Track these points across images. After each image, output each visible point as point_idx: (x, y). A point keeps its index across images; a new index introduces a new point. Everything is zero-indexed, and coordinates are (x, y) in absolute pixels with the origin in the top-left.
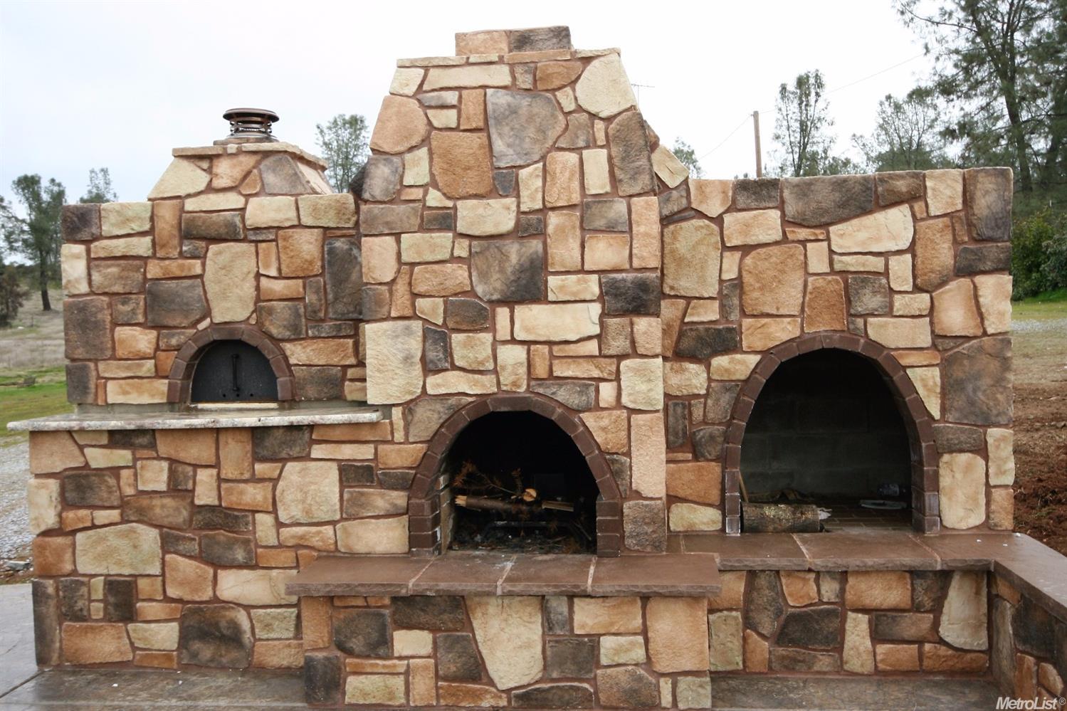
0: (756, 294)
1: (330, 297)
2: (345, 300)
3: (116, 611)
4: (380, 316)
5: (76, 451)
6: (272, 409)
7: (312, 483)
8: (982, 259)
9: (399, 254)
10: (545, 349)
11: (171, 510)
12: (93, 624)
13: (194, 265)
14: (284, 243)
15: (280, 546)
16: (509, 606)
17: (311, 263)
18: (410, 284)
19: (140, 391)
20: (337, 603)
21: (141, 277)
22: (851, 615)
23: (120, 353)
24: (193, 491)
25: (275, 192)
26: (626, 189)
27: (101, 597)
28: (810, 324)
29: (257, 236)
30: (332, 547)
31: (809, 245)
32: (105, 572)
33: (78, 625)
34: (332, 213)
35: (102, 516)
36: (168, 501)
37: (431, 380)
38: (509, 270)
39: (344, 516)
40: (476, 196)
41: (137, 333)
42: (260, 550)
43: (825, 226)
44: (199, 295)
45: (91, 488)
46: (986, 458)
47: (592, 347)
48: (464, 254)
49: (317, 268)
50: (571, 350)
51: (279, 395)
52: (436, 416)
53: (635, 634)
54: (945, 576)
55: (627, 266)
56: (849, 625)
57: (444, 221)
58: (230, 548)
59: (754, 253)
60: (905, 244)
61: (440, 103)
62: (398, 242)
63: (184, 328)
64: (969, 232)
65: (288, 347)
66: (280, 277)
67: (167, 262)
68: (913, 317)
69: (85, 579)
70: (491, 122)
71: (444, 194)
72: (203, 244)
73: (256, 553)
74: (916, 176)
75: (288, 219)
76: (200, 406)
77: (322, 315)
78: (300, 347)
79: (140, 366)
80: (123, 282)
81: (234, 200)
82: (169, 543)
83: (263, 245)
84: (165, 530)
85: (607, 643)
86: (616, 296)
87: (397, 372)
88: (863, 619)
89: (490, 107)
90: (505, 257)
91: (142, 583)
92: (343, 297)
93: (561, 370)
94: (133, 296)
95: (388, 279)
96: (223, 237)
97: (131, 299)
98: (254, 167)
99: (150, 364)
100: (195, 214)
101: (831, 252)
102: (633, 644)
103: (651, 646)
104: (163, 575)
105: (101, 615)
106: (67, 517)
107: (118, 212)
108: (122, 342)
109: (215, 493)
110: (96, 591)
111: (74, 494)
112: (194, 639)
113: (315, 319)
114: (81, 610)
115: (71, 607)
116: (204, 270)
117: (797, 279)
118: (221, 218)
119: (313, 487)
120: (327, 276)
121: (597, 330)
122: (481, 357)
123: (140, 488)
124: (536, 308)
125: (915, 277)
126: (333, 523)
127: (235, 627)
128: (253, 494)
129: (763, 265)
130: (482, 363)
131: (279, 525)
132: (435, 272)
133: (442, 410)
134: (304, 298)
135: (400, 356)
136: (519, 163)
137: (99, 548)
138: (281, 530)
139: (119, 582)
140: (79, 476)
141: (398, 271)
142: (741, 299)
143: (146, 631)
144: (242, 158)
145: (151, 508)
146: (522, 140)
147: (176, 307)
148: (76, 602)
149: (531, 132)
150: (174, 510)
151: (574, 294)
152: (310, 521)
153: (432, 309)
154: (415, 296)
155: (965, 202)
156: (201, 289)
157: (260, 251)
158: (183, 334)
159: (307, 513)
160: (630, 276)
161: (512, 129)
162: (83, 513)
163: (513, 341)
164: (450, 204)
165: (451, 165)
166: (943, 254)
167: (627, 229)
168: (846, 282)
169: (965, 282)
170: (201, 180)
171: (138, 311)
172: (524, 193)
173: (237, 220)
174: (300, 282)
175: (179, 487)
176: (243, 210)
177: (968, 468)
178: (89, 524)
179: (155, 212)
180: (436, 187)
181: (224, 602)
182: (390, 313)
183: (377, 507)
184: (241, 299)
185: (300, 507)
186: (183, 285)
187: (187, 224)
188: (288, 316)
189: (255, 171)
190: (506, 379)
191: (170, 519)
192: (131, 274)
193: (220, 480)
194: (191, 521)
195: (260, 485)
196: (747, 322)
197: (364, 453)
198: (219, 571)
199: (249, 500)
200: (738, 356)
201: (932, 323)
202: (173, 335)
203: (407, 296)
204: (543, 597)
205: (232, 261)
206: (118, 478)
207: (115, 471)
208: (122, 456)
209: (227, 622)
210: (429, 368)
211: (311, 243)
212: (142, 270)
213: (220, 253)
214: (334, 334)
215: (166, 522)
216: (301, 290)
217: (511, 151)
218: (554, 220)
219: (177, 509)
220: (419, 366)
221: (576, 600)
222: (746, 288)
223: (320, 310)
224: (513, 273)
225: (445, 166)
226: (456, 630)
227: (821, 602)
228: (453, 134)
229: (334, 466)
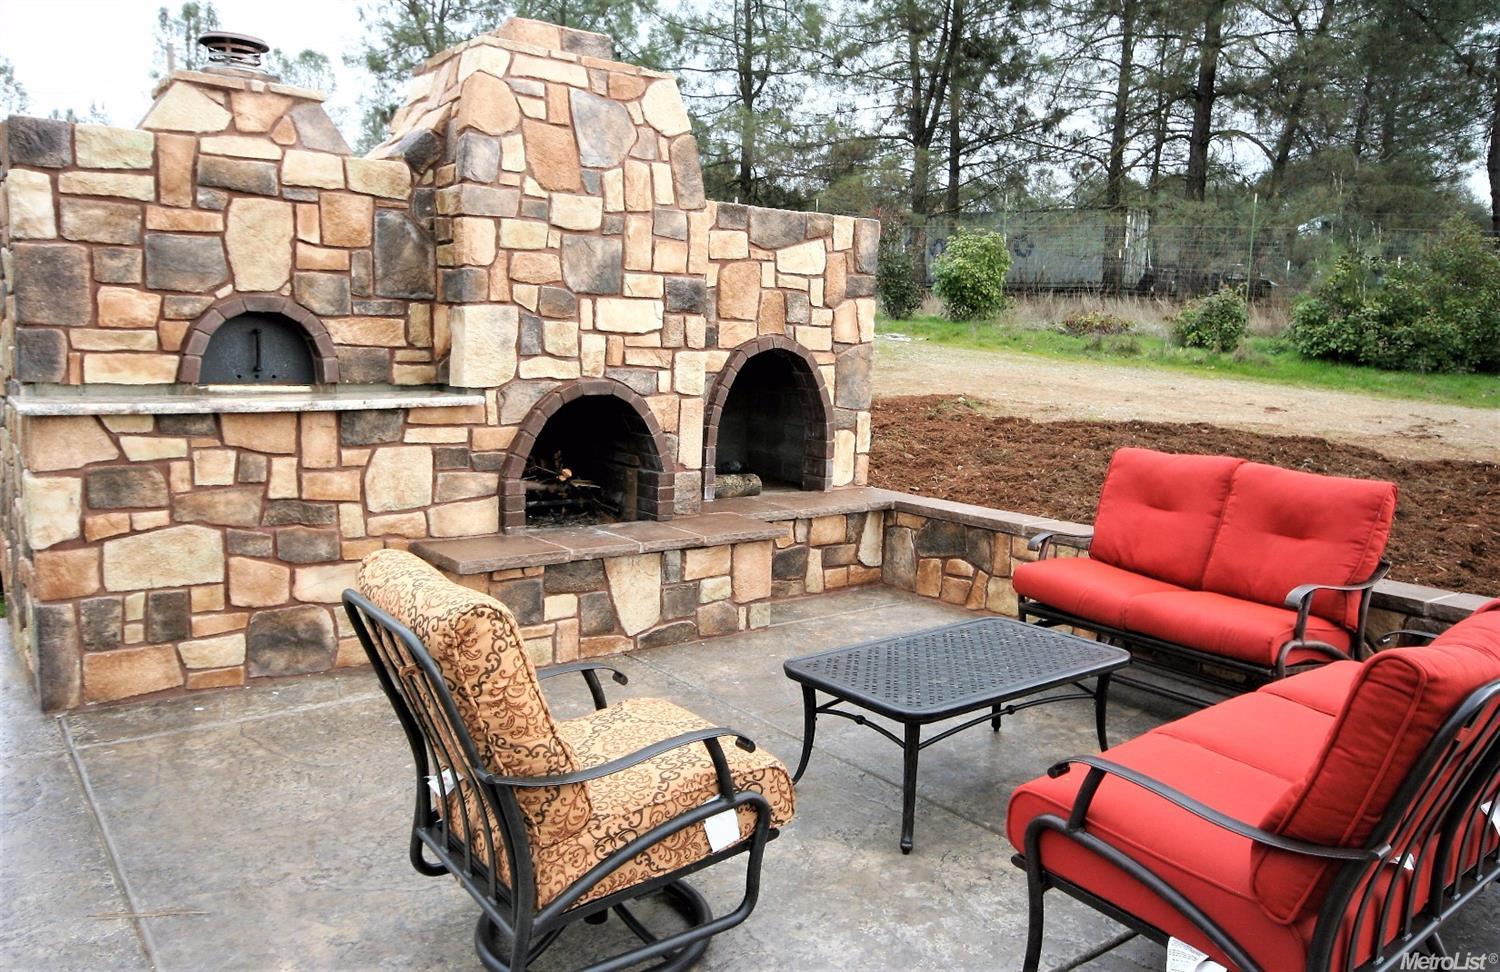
0: (729, 301)
1: (380, 272)
2: (396, 277)
3: (164, 629)
4: (479, 299)
5: (106, 441)
6: (304, 393)
7: (405, 468)
8: (861, 286)
9: (498, 238)
10: (619, 338)
11: (239, 508)
12: (129, 650)
13: (215, 220)
14: (329, 208)
15: (368, 536)
16: (638, 564)
17: (360, 233)
18: (508, 270)
19: (135, 368)
20: (496, 577)
21: (137, 226)
22: (812, 550)
23: (105, 318)
24: (267, 484)
25: (317, 147)
26: (685, 203)
27: (140, 616)
28: (763, 329)
29: (292, 195)
30: (424, 533)
31: (764, 264)
32: (148, 585)
33: (108, 654)
34: (385, 181)
35: (143, 519)
36: (235, 496)
37: (525, 364)
38: (595, 265)
39: (437, 500)
40: (569, 191)
41: (133, 297)
42: (345, 544)
43: (773, 249)
44: (219, 257)
45: (128, 486)
46: (856, 433)
47: (655, 340)
48: (557, 245)
49: (366, 240)
50: (639, 341)
51: (326, 377)
52: (528, 399)
53: (725, 575)
54: (863, 515)
55: (684, 271)
56: (810, 558)
57: (540, 211)
58: (312, 544)
59: (729, 266)
60: (821, 272)
61: (529, 92)
62: (498, 225)
63: (199, 294)
64: (855, 266)
65: (331, 324)
66: (322, 245)
67: (177, 212)
68: (822, 327)
69: (119, 598)
70: (576, 121)
71: (540, 184)
72: (225, 195)
73: (341, 546)
74: (829, 219)
75: (334, 181)
76: (212, 388)
77: (370, 291)
78: (345, 325)
79: (138, 337)
80: (111, 230)
81: (264, 149)
82: (233, 542)
83: (304, 206)
84: (229, 530)
85: (707, 584)
86: (676, 295)
87: (495, 355)
88: (818, 552)
89: (574, 107)
90: (591, 251)
91: (197, 595)
92: (393, 274)
93: (633, 358)
94: (128, 249)
95: (487, 262)
96: (253, 190)
97: (123, 252)
98: (285, 113)
99: (152, 335)
100: (217, 158)
101: (777, 271)
102: (724, 583)
103: (736, 583)
104: (226, 582)
105: (141, 637)
106: (94, 524)
107: (105, 138)
108: (109, 305)
109: (294, 485)
110: (134, 610)
111: (103, 495)
112: (264, 648)
113: (361, 296)
114: (115, 635)
115: (99, 633)
116: (226, 226)
117: (755, 290)
118: (252, 168)
119: (406, 473)
120: (377, 250)
121: (659, 325)
122: (568, 345)
123: (198, 482)
124: (615, 302)
125: (824, 296)
126: (424, 509)
127: (317, 629)
128: (341, 484)
129: (735, 277)
130: (569, 350)
131: (367, 513)
132: (532, 259)
133: (532, 393)
134: (349, 271)
135: (498, 340)
136: (603, 165)
137: (138, 559)
138: (370, 520)
139: (169, 597)
140: (112, 472)
141: (496, 256)
142: (717, 303)
143: (203, 647)
144: (269, 99)
145: (212, 505)
146: (604, 143)
147: (189, 269)
148: (107, 626)
149: (610, 137)
150: (243, 506)
151: (645, 291)
152: (401, 508)
153: (527, 295)
154: (512, 280)
155: (853, 243)
156: (221, 249)
157: (299, 213)
158: (199, 301)
159: (400, 499)
160: (687, 280)
161: (594, 131)
162: (115, 517)
163: (596, 330)
164: (545, 195)
165: (545, 155)
166: (840, 282)
167: (685, 238)
168: (785, 296)
169: (851, 301)
170: (222, 119)
171: (134, 269)
172: (610, 195)
173: (273, 174)
174: (346, 253)
175: (251, 480)
176: (279, 162)
177: (847, 441)
178: (126, 530)
179: (161, 147)
180: (532, 175)
181: (303, 603)
182: (489, 296)
183: (469, 490)
184: (273, 265)
185: (392, 494)
186: (198, 242)
187: (206, 169)
188: (332, 290)
189: (287, 118)
190: (588, 365)
191: (237, 517)
192: (123, 221)
193: (301, 468)
194: (261, 517)
195: (347, 473)
196: (722, 324)
197: (459, 436)
198: (297, 570)
199: (335, 490)
200: (715, 352)
201: (832, 333)
202: (185, 302)
203: (506, 281)
204: (662, 552)
205: (264, 220)
206: (167, 472)
207: (164, 465)
208: (174, 446)
209: (307, 624)
210: (523, 353)
211: (361, 212)
212: (140, 217)
213: (247, 209)
214: (383, 312)
215: (231, 521)
216: (347, 262)
217: (594, 153)
218: (634, 224)
219: (246, 505)
220: (514, 352)
221: (688, 552)
222: (723, 295)
223: (368, 286)
224: (598, 268)
225: (540, 157)
226: (596, 590)
227: (796, 543)
228: (543, 125)
229: (428, 450)
